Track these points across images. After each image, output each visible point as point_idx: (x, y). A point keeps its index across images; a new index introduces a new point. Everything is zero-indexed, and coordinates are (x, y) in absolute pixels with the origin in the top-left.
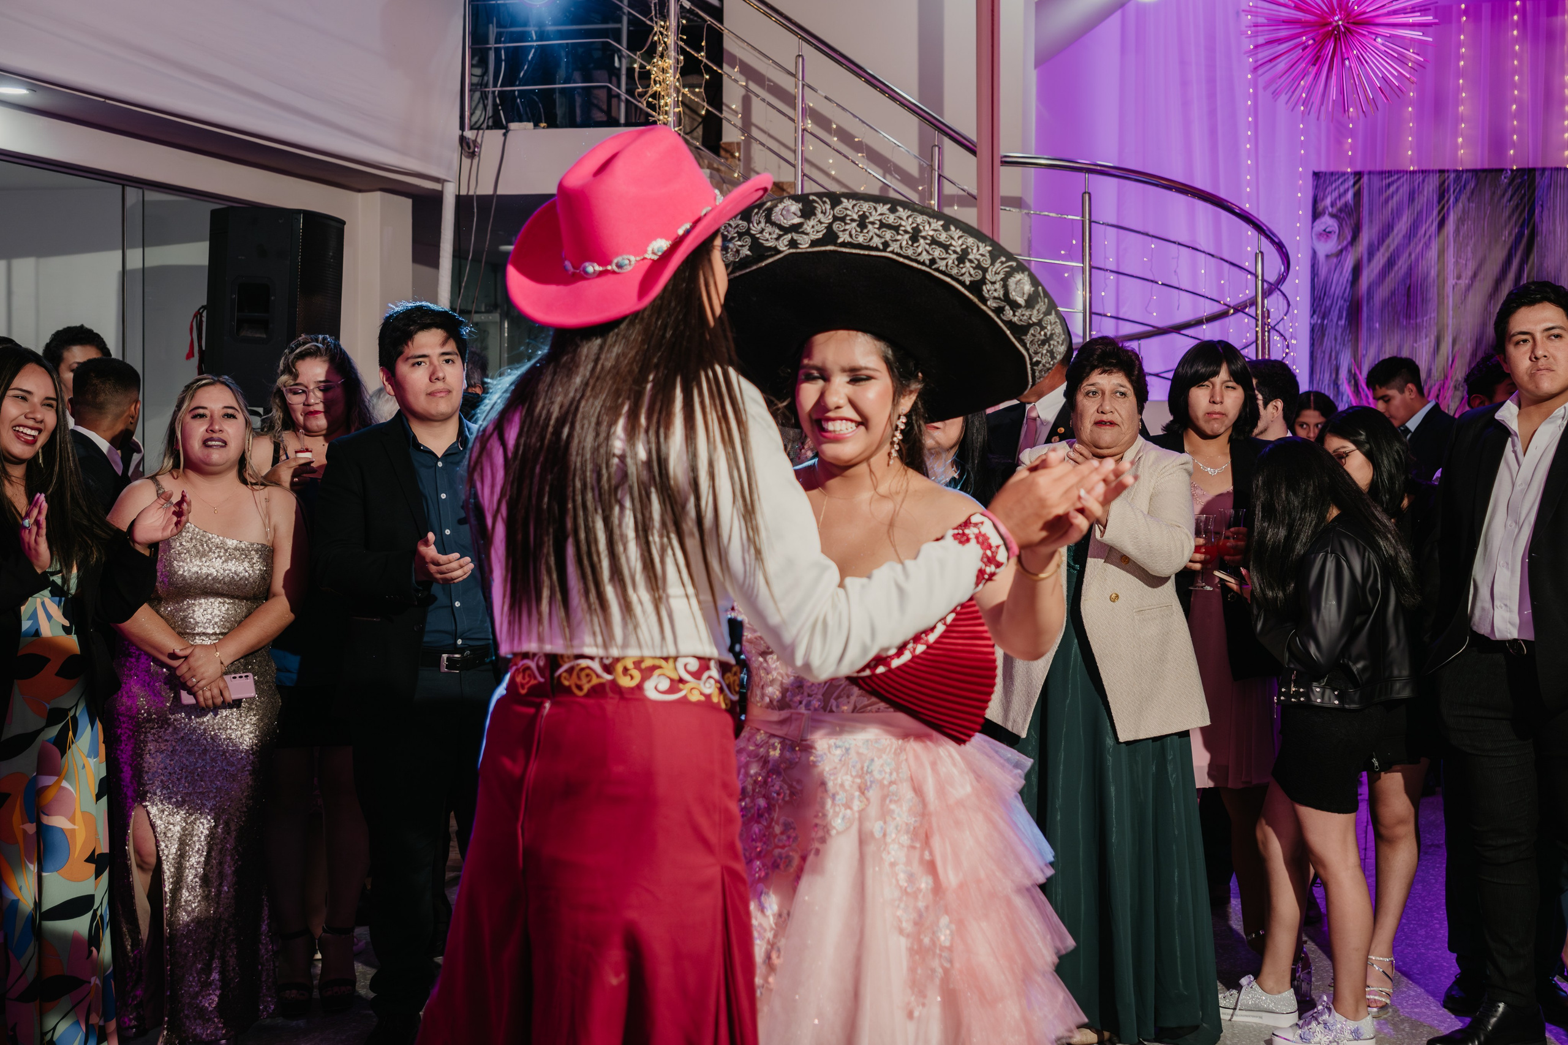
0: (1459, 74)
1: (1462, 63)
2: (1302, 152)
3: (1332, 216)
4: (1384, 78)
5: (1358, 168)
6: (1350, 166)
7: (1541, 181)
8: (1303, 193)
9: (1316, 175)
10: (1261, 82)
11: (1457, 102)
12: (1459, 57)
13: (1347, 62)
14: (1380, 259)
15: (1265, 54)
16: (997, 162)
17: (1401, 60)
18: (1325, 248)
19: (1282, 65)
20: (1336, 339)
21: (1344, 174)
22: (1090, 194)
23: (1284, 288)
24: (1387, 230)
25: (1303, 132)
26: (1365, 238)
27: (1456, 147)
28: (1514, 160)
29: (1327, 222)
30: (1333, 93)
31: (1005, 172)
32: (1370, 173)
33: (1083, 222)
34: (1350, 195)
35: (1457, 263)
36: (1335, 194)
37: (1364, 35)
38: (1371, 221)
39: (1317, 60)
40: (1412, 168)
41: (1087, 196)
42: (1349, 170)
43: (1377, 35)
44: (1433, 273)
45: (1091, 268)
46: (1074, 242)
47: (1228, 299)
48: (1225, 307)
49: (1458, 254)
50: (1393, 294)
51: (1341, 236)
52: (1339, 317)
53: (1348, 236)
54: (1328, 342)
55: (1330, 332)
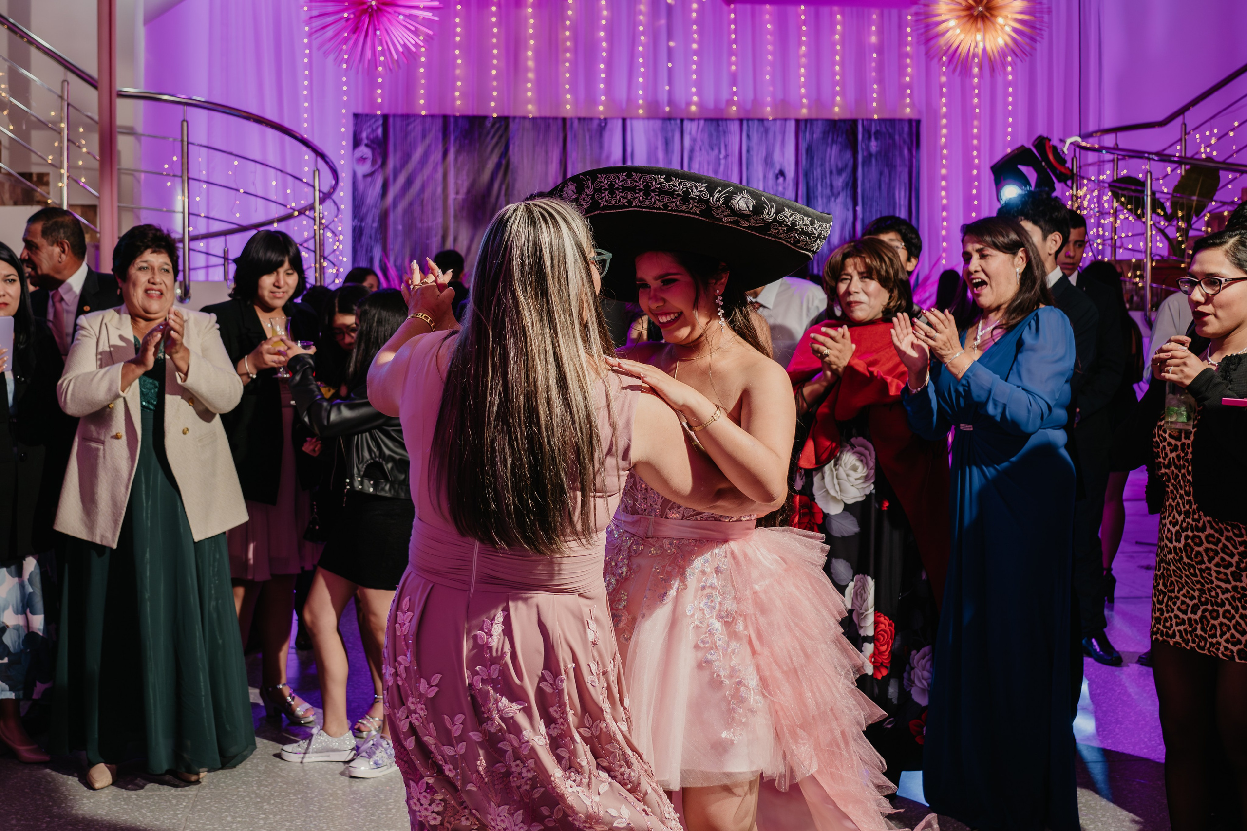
0: (457, 46)
1: (458, 39)
2: (345, 98)
3: (367, 145)
4: (405, 46)
5: (386, 112)
6: (380, 110)
7: (512, 126)
8: (346, 130)
9: (356, 116)
10: (315, 44)
11: (455, 66)
12: (456, 34)
13: (378, 32)
14: (402, 179)
15: (317, 23)
16: (114, 94)
17: (416, 33)
18: (363, 169)
19: (330, 32)
20: (371, 237)
21: (376, 115)
22: (187, 122)
23: (335, 197)
24: (406, 158)
25: (345, 84)
26: (391, 163)
27: (454, 99)
28: (495, 109)
29: (364, 151)
30: (368, 54)
31: (120, 103)
32: (395, 116)
33: (182, 144)
34: (380, 131)
35: (456, 183)
36: (369, 130)
37: (389, 13)
38: (395, 150)
39: (355, 30)
40: (423, 113)
41: (185, 124)
42: (379, 113)
43: (400, 14)
44: (439, 190)
45: (189, 179)
46: (175, 158)
47: (293, 205)
48: (291, 211)
49: (457, 177)
50: (411, 204)
51: (374, 162)
52: (373, 221)
53: (379, 162)
54: (365, 240)
55: (367, 232)
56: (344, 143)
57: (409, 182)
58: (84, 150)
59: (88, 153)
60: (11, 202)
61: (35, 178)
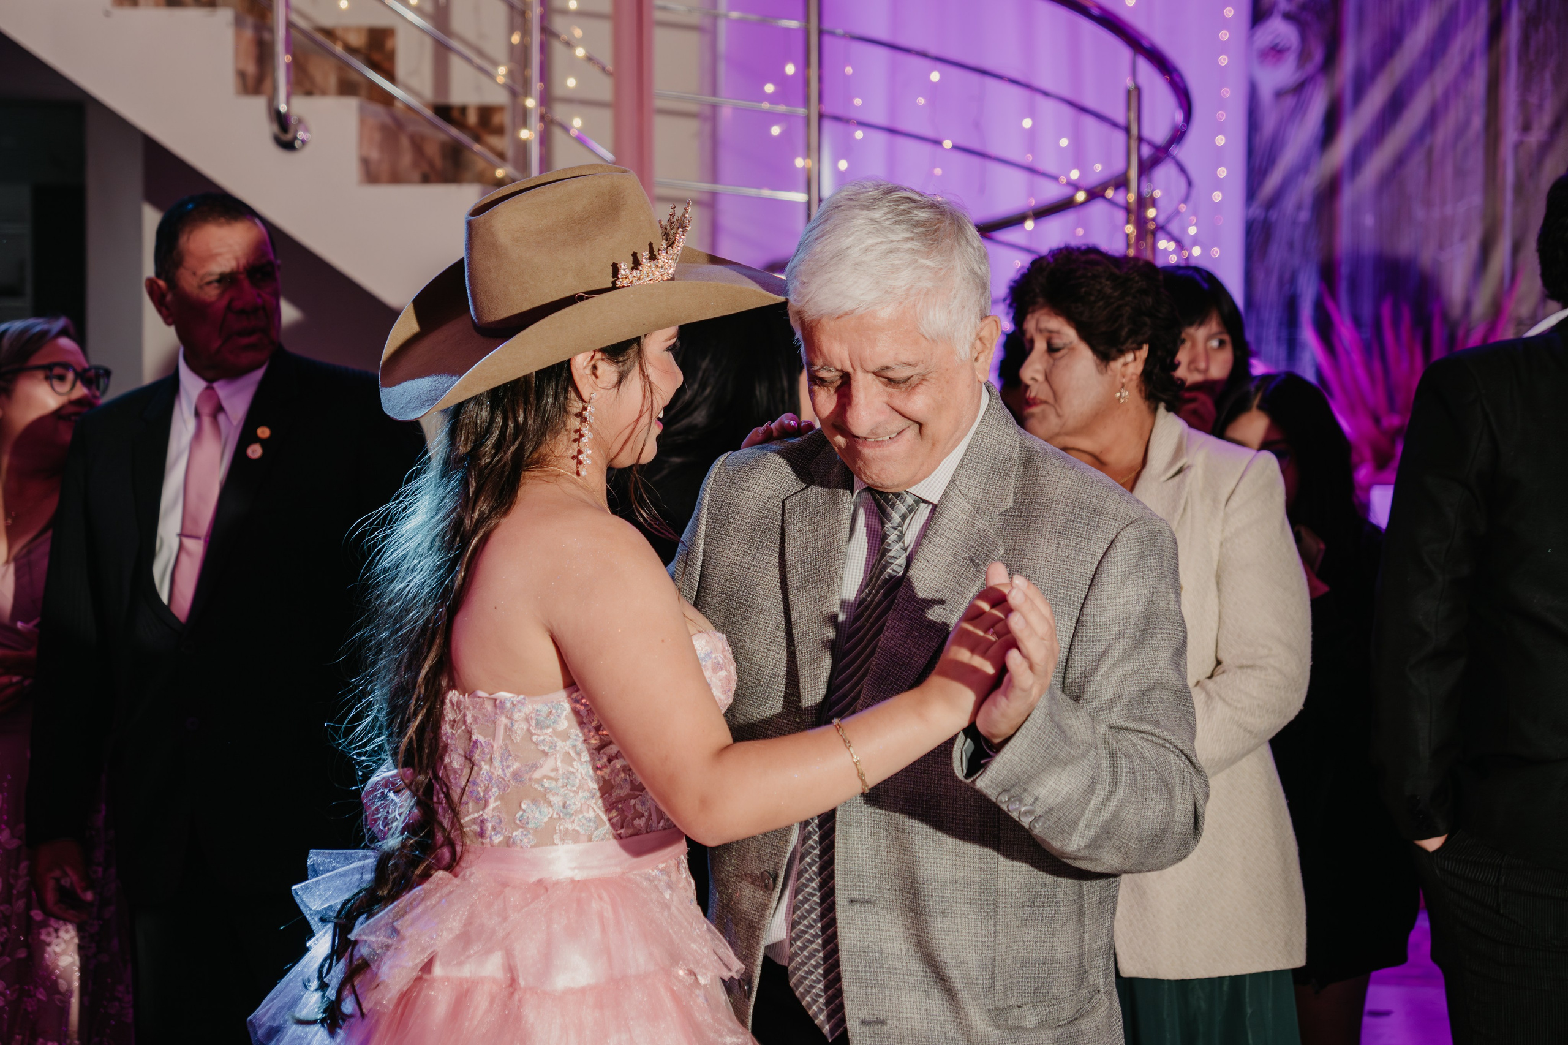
3: (1288, 17)
14: (1376, 98)
23: (1182, 152)
29: (1279, 29)
33: (806, 32)
35: (1523, 103)
44: (1477, 122)
45: (821, 116)
46: (790, 69)
47: (1075, 175)
48: (1066, 191)
49: (1525, 85)
50: (1400, 161)
51: (1303, 56)
52: (1299, 207)
53: (1318, 56)
54: (1277, 254)
55: (1282, 233)
56: (1229, 12)
57: (1395, 106)
58: (580, 52)
59: (589, 59)
60: (416, 175)
61: (472, 118)
